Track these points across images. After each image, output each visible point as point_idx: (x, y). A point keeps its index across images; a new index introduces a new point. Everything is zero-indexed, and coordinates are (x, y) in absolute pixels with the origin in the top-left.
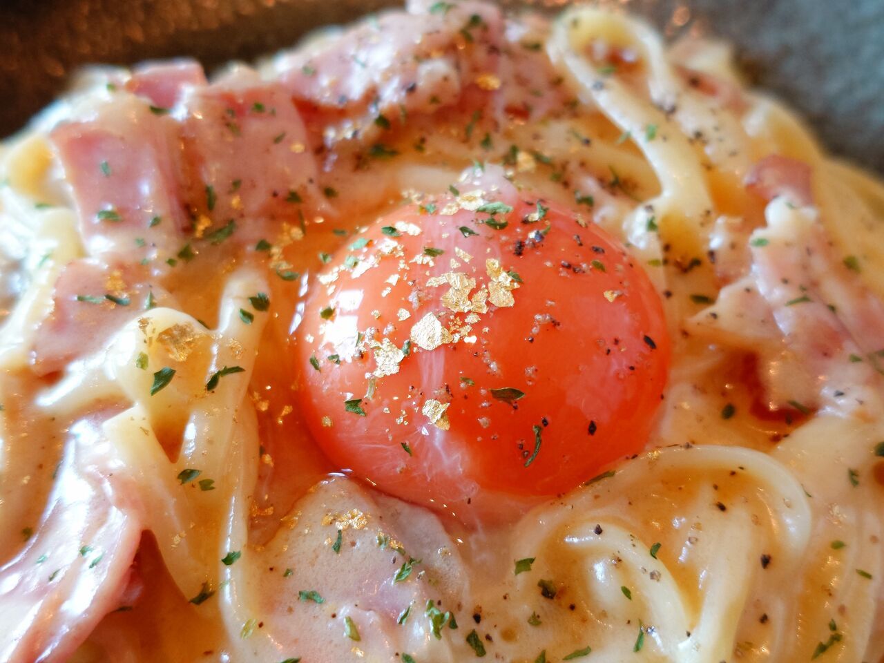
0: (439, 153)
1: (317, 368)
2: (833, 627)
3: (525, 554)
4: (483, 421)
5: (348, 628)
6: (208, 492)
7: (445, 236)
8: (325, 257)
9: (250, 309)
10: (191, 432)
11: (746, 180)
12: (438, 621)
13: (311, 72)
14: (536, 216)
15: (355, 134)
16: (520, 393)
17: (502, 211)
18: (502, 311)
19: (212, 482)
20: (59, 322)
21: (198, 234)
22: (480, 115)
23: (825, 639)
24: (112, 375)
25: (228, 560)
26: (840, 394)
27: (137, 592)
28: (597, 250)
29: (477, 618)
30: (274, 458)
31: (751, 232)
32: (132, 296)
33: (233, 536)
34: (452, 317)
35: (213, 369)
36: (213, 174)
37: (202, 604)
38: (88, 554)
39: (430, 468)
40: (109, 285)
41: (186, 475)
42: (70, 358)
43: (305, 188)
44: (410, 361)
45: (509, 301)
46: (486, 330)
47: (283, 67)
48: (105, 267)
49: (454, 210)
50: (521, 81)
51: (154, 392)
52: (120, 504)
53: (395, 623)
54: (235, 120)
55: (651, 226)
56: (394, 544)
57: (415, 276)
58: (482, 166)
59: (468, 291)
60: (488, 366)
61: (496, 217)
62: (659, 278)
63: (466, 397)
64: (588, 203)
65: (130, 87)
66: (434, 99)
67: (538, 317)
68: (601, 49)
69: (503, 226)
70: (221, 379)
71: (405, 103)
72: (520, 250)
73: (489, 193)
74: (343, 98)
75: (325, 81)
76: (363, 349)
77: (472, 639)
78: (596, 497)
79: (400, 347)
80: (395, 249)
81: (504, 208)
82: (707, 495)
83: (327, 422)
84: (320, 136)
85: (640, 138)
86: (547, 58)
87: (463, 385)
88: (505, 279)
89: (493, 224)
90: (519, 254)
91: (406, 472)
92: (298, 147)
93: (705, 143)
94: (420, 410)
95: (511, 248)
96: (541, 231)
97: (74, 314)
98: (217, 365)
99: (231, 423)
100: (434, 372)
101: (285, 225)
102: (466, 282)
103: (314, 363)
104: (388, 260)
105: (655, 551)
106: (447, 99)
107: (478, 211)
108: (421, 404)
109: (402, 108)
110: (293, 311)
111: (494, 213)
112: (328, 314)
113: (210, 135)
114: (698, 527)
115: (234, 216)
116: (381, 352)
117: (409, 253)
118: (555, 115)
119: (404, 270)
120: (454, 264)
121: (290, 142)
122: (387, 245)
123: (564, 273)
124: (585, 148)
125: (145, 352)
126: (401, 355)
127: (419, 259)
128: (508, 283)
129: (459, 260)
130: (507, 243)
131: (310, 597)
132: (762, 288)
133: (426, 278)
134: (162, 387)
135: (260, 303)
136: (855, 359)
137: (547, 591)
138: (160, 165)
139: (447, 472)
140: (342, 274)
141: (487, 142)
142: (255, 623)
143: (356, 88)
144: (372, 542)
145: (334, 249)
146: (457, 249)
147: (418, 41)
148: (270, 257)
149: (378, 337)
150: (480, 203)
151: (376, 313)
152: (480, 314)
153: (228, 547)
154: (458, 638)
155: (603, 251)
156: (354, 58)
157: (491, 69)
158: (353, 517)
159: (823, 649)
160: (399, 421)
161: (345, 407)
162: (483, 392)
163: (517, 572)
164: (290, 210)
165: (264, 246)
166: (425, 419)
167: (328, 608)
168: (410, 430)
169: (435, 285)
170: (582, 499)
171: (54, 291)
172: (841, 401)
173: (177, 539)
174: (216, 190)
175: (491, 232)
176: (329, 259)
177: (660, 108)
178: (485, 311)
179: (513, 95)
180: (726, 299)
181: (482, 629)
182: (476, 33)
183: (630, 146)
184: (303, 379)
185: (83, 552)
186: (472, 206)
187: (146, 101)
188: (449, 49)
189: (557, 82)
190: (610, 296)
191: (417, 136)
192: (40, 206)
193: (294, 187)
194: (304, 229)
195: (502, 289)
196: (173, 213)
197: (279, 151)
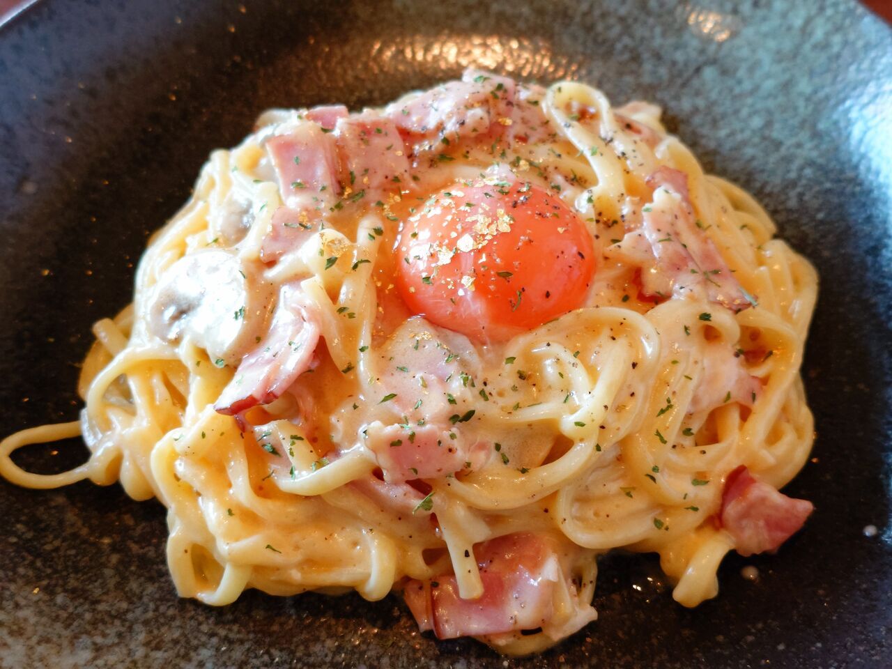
0: (477, 159)
1: (408, 262)
2: (669, 401)
3: (511, 355)
4: (492, 287)
5: (421, 382)
6: (352, 319)
7: (476, 197)
8: (412, 210)
9: (373, 234)
10: (344, 290)
11: (647, 178)
12: (465, 380)
13: (406, 113)
14: (524, 189)
15: (431, 147)
16: (511, 274)
17: (507, 185)
18: (504, 234)
19: (354, 314)
20: (275, 236)
21: (345, 196)
22: (500, 140)
23: (664, 406)
24: (305, 261)
25: (362, 350)
26: (681, 288)
27: (315, 365)
28: (556, 207)
29: (485, 384)
30: (384, 309)
31: (644, 205)
32: (312, 224)
33: (365, 339)
34: (478, 236)
35: (355, 261)
36: (354, 165)
37: (348, 373)
38: (292, 345)
39: (465, 311)
40: (301, 219)
41: (341, 310)
42: (281, 254)
43: (402, 175)
44: (456, 258)
45: (507, 229)
46: (495, 243)
47: (391, 110)
48: (299, 209)
49: (482, 185)
50: (524, 121)
51: (326, 268)
52: (310, 320)
53: (445, 380)
54: (366, 137)
55: (590, 200)
56: (445, 346)
57: (461, 216)
58: (498, 164)
59: (487, 224)
60: (495, 260)
61: (503, 189)
62: (593, 228)
63: (484, 275)
64: (557, 188)
65: (308, 117)
66: (475, 130)
67: (522, 238)
68: (576, 106)
69: (507, 193)
70: (360, 265)
71: (458, 131)
72: (515, 205)
73: (501, 177)
74: (424, 128)
75: (414, 119)
76: (432, 252)
77: (482, 393)
78: (549, 330)
79: (451, 250)
80: (450, 203)
81: (508, 185)
82: (606, 333)
83: (412, 290)
84: (410, 148)
85: (588, 154)
86: (541, 109)
87: (482, 269)
88: (507, 219)
89: (502, 192)
90: (515, 207)
91: (453, 314)
92: (400, 153)
93: (626, 158)
94: (460, 281)
95: (511, 204)
96: (527, 197)
97: (284, 232)
98: (357, 259)
99: (365, 286)
100: (468, 264)
101: (391, 194)
102: (486, 220)
103: (407, 260)
104: (447, 209)
105: (576, 354)
106: (482, 130)
107: (495, 185)
108: (461, 278)
109: (457, 133)
110: (395, 239)
111: (503, 187)
112: (415, 235)
113: (353, 144)
114: (600, 346)
115: (365, 187)
116: (441, 253)
117: (457, 205)
118: (543, 141)
119: (454, 213)
120: (480, 211)
121: (396, 150)
122: (447, 201)
123: (537, 217)
124: (558, 159)
125: (322, 248)
126: (452, 254)
127: (463, 208)
128: (508, 221)
129: (483, 209)
130: (508, 202)
131: (402, 369)
132: (646, 234)
133: (466, 217)
134: (331, 266)
135: (379, 232)
136: (693, 272)
137: (522, 376)
138: (327, 159)
139: (473, 314)
140: (423, 217)
141: (503, 154)
142: (375, 378)
143: (432, 123)
144: (434, 346)
145: (418, 207)
146: (482, 204)
147: (467, 97)
148: (383, 209)
149: (440, 245)
150: (496, 182)
151: (440, 234)
152: (493, 236)
153: (362, 344)
154: (476, 391)
155: (559, 208)
156: (431, 105)
157: (507, 115)
158: (424, 335)
159: (662, 411)
160: (449, 287)
161: (422, 281)
162: (492, 273)
163: (506, 363)
164: (394, 186)
165: (380, 204)
166: (462, 286)
167: (411, 374)
168: (455, 292)
169: (470, 221)
170: (542, 331)
171: (271, 221)
172: (682, 291)
173: (336, 341)
174: (356, 173)
175: (500, 195)
176: (415, 211)
177: (604, 140)
178: (495, 234)
179: (519, 129)
180: (627, 239)
181: (488, 389)
182: (500, 94)
183: (583, 159)
184: (400, 270)
185: (290, 344)
186: (492, 183)
187: (319, 124)
188: (485, 102)
189: (546, 123)
190: (561, 230)
191: (464, 150)
192: (256, 181)
193: (397, 174)
194: (401, 196)
195: (504, 223)
196: (332, 185)
197: (389, 154)
